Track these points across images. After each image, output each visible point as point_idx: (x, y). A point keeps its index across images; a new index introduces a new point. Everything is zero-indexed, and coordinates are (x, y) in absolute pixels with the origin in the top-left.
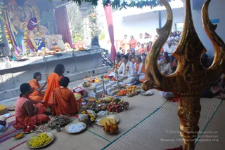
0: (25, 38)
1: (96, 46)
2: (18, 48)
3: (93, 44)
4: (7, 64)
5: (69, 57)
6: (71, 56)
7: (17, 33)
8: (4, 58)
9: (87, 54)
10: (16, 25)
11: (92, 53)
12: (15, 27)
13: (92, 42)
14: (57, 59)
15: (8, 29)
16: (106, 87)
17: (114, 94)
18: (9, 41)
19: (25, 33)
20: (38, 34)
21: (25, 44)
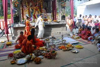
0: (33, 14)
1: (64, 20)
4: (18, 25)
8: (18, 22)
9: (57, 23)
10: (32, 8)
11: (60, 23)
12: (32, 9)
13: (62, 18)
15: (29, 10)
16: (56, 43)
17: (58, 47)
18: (28, 15)
19: (34, 12)
20: (39, 12)
21: (33, 17)
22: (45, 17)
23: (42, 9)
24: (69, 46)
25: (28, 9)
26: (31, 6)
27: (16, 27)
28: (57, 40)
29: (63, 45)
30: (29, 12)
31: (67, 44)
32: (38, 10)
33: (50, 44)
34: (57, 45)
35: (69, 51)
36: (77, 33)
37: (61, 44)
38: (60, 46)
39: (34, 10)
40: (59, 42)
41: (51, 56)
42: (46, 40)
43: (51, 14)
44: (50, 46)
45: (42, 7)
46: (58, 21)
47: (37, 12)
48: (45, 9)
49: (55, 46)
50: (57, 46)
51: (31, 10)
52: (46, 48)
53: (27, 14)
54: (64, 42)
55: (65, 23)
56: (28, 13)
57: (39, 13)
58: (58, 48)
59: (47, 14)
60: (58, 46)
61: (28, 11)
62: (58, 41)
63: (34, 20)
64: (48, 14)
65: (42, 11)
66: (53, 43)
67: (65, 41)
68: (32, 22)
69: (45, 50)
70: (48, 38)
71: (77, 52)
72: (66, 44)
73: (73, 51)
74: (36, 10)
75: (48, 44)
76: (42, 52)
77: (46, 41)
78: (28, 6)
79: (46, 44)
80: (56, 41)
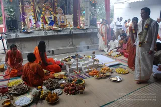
0: (42, 16)
1: (94, 27)
3: (90, 25)
4: (16, 35)
5: (66, 33)
6: (69, 33)
7: (39, 12)
8: (16, 31)
9: (83, 32)
10: (40, 6)
11: (88, 32)
12: (39, 8)
14: (56, 34)
15: (34, 9)
16: (83, 65)
17: (87, 72)
18: (33, 18)
19: (43, 13)
20: (52, 13)
21: (41, 21)
22: (62, 21)
23: (57, 8)
24: (105, 70)
25: (32, 7)
26: (38, 3)
27: (12, 38)
28: (84, 61)
29: (95, 69)
30: (34, 12)
31: (101, 67)
32: (51, 9)
33: (73, 67)
34: (85, 69)
35: (105, 78)
36: (116, 48)
37: (91, 67)
38: (90, 71)
39: (44, 9)
40: (87, 64)
41: (76, 89)
42: (65, 60)
43: (72, 16)
44: (72, 71)
45: (56, 4)
46: (85, 28)
47: (47, 13)
48: (62, 7)
49: (81, 70)
50: (84, 71)
51: (37, 9)
52: (65, 75)
53: (32, 16)
54: (95, 63)
55: (95, 31)
56: (33, 14)
57: (51, 15)
58: (87, 74)
59: (66, 15)
60: (87, 70)
61: (32, 11)
62: (86, 62)
63: (43, 26)
64: (68, 16)
65: (57, 11)
66: (77, 65)
67: (98, 61)
68: (40, 30)
69: (64, 78)
70: (69, 58)
71: (119, 80)
72: (99, 67)
73: (113, 79)
74: (47, 9)
75: (70, 68)
76: (60, 82)
77: (65, 62)
78: (32, 3)
79: (65, 67)
80: (82, 63)
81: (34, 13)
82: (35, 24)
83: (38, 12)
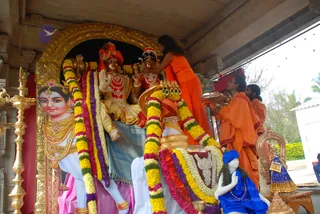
2: (114, 191)
12: (112, 116)
15: (89, 118)
18: (85, 164)
25: (78, 110)
30: (90, 134)
56: (82, 145)
61: (79, 127)
78: (77, 95)
81: (89, 141)
82: (91, 197)
83: (107, 134)
